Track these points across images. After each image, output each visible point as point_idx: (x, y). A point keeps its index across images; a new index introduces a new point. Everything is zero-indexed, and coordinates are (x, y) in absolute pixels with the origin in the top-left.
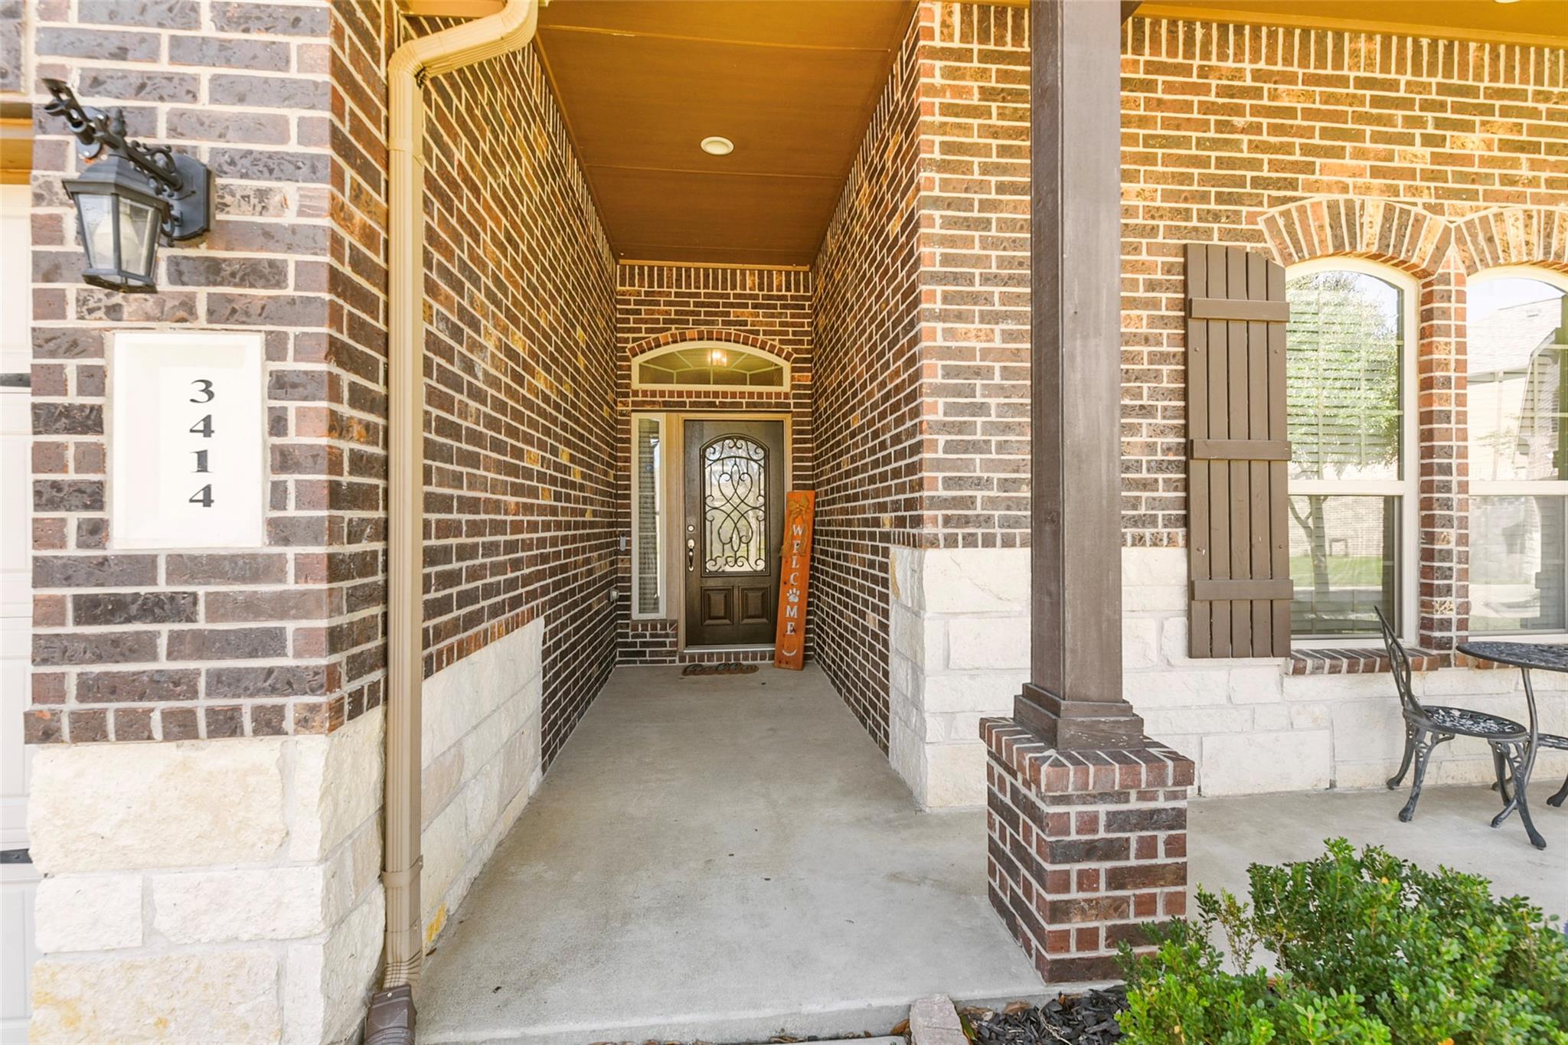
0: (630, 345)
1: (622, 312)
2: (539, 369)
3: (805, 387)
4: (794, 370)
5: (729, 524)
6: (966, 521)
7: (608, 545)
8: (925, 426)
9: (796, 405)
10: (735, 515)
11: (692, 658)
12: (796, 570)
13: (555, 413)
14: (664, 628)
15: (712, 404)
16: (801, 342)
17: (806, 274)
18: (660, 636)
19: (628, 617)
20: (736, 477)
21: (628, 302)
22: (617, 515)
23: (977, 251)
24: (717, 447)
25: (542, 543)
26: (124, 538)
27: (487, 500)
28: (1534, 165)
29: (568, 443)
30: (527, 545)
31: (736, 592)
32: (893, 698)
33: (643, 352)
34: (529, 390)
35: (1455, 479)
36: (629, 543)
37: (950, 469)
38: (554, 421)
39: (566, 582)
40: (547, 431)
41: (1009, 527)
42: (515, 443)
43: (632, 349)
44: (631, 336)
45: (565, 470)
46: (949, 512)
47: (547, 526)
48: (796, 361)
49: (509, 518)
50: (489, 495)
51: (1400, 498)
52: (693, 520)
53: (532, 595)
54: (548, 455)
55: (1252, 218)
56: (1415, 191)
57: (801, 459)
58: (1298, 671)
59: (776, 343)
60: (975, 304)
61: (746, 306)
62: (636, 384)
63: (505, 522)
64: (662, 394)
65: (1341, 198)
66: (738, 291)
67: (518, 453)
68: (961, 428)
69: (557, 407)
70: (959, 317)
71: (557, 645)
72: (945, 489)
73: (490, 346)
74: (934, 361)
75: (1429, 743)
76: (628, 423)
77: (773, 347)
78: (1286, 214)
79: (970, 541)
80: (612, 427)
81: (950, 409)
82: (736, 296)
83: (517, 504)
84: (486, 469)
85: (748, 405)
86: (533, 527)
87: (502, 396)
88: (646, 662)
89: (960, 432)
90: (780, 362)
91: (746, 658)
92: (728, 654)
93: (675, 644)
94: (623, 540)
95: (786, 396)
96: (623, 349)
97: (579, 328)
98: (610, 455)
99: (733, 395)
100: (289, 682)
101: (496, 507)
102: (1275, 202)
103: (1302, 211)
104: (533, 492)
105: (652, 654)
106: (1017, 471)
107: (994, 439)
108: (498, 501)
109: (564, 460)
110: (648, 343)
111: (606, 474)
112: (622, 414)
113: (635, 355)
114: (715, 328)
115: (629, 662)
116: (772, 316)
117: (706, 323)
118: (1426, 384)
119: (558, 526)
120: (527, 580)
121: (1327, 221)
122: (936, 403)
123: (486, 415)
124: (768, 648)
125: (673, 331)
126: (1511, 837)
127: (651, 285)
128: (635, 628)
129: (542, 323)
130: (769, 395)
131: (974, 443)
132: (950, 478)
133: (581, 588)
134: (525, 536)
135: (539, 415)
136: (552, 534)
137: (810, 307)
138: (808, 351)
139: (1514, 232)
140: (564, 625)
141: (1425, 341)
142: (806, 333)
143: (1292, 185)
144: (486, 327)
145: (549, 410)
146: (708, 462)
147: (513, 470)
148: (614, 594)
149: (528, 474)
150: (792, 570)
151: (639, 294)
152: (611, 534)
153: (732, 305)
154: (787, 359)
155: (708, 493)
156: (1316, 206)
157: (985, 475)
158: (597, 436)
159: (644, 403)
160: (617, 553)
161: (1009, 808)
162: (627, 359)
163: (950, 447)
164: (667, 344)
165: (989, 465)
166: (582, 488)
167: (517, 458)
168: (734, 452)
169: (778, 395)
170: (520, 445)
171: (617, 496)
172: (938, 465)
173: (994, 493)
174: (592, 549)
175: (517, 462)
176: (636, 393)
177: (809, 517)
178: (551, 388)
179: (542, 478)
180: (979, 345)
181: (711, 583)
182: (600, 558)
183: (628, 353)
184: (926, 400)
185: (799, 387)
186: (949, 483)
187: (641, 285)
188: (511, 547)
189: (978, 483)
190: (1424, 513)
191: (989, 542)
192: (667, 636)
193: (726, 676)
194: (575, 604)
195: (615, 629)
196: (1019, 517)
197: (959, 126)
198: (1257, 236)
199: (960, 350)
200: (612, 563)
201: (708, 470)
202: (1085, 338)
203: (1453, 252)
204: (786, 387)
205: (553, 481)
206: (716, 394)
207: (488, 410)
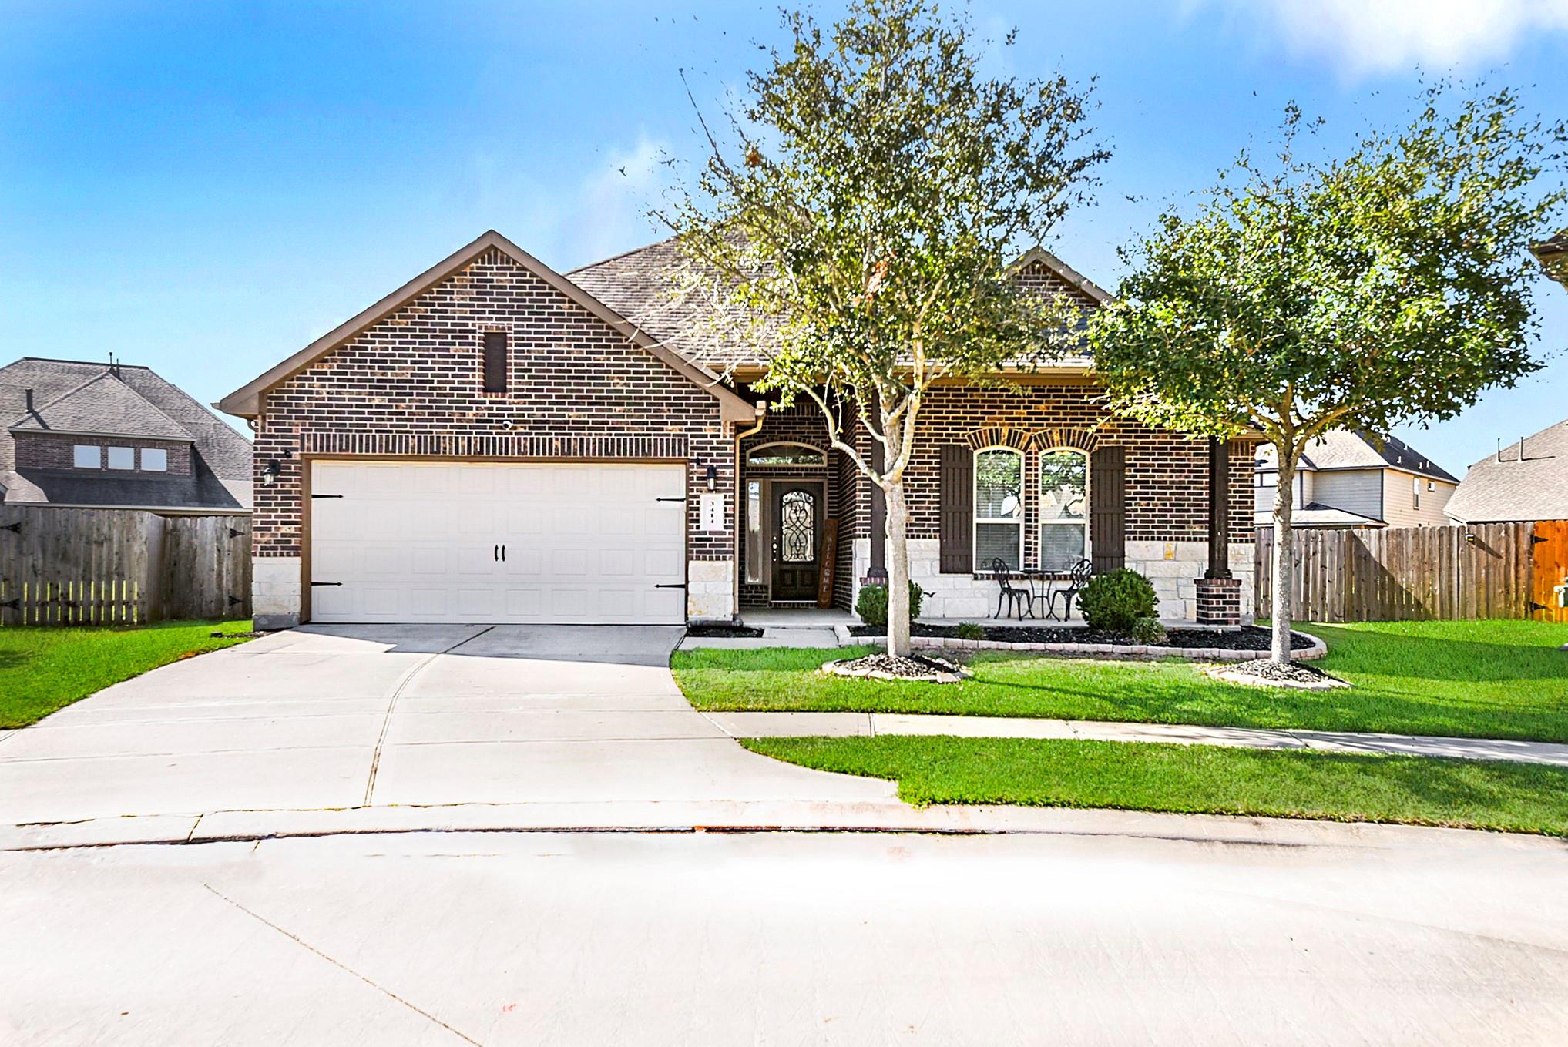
3: (835, 465)
4: (829, 456)
5: (795, 536)
9: (830, 474)
10: (798, 532)
11: (775, 605)
14: (761, 588)
15: (786, 474)
18: (759, 592)
20: (798, 512)
26: (702, 529)
28: (1064, 414)
31: (798, 572)
35: (1033, 518)
52: (776, 534)
55: (963, 435)
56: (1020, 425)
57: (832, 503)
58: (976, 578)
59: (820, 442)
61: (804, 423)
64: (761, 469)
65: (993, 427)
66: (801, 416)
77: (818, 444)
78: (975, 434)
82: (800, 419)
85: (805, 474)
88: (752, 605)
90: (822, 451)
91: (803, 605)
92: (794, 604)
93: (767, 597)
95: (825, 469)
99: (798, 469)
100: (726, 552)
102: (971, 430)
103: (980, 433)
114: (789, 435)
116: (818, 428)
117: (784, 433)
121: (988, 436)
130: (816, 469)
143: (977, 424)
146: (783, 504)
153: (797, 424)
154: (826, 450)
155: (783, 520)
156: (985, 431)
159: (752, 474)
164: (764, 443)
169: (821, 469)
176: (748, 469)
181: (785, 567)
185: (831, 465)
190: (1026, 529)
192: (763, 592)
198: (965, 441)
201: (784, 508)
203: (1033, 444)
204: (825, 465)
206: (788, 469)
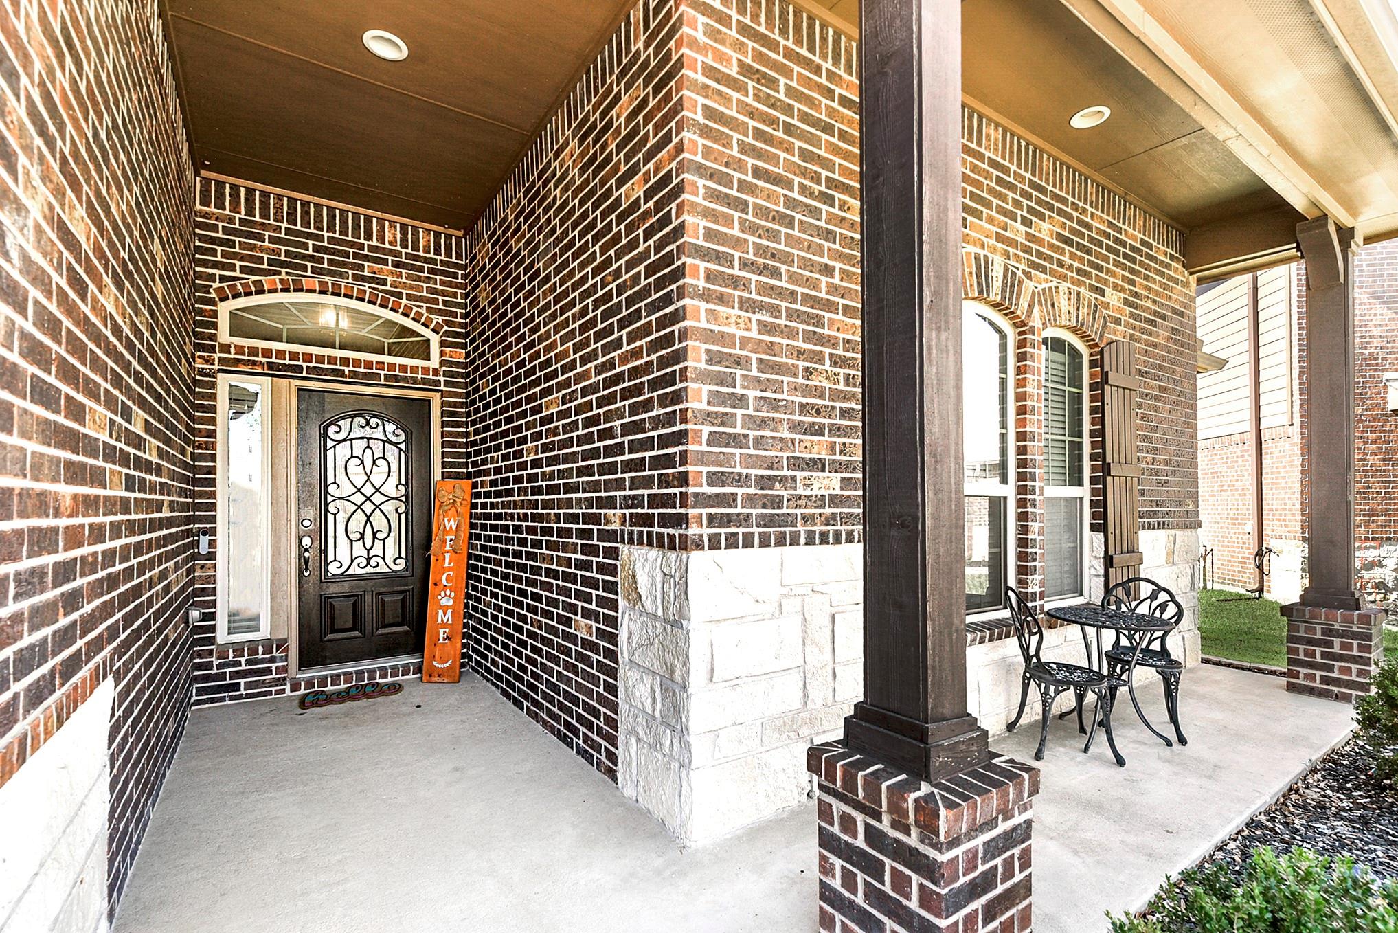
0: (216, 285)
1: (202, 238)
2: (107, 280)
3: (458, 365)
4: (443, 344)
5: (359, 518)
6: (727, 520)
7: (184, 548)
8: (689, 414)
9: (447, 384)
10: (368, 507)
11: (310, 684)
12: (450, 569)
13: (128, 356)
14: (269, 650)
15: (340, 373)
16: (454, 314)
17: (458, 239)
18: (263, 661)
19: (211, 641)
20: (368, 462)
21: (215, 228)
22: (196, 507)
23: (736, 232)
24: (345, 424)
25: (109, 556)
27: (24, 494)
29: (143, 404)
30: (89, 565)
31: (368, 598)
32: (624, 717)
33: (236, 296)
34: (94, 309)
35: (1037, 484)
36: (212, 544)
37: (714, 464)
38: (127, 366)
39: (137, 612)
40: (117, 381)
41: (765, 526)
42: (73, 393)
43: (220, 291)
44: (218, 272)
45: (138, 442)
46: (713, 511)
47: (116, 531)
48: (447, 334)
49: (62, 522)
50: (27, 483)
51: (1005, 498)
52: (311, 513)
53: (96, 646)
54: (118, 419)
57: (453, 445)
59: (423, 311)
60: (735, 288)
61: (385, 262)
62: (224, 335)
63: (55, 530)
64: (267, 352)
65: (981, 252)
66: (374, 243)
67: (77, 411)
68: (724, 420)
69: (130, 347)
70: (721, 299)
71: (128, 711)
72: (709, 485)
73: (36, 212)
74: (697, 343)
75: (1053, 695)
76: (213, 385)
77: (420, 314)
79: (732, 542)
80: (189, 389)
81: (714, 398)
82: (371, 248)
83: (75, 497)
84: (24, 434)
85: (387, 377)
86: (98, 534)
87: (53, 307)
88: (240, 697)
89: (722, 424)
90: (427, 333)
91: (383, 676)
92: (360, 674)
93: (284, 669)
94: (204, 540)
95: (436, 372)
96: (206, 289)
97: (156, 240)
98: (188, 426)
99: (369, 364)
101: (42, 504)
104: (98, 478)
105: (249, 686)
106: (770, 468)
107: (752, 433)
108: (43, 494)
109: (138, 428)
110: (245, 286)
111: (183, 452)
112: (202, 373)
113: (224, 299)
114: (344, 283)
115: (212, 701)
116: (419, 279)
117: (330, 273)
118: (1022, 411)
119: (132, 528)
120: (88, 623)
121: (974, 270)
122: (700, 390)
123: (25, 336)
124: (411, 660)
125: (283, 276)
126: (1099, 758)
127: (250, 211)
128: (222, 654)
129: (113, 209)
130: (414, 369)
131: (735, 436)
132: (714, 474)
133: (157, 615)
134: (86, 550)
135: (108, 354)
136: (124, 541)
137: (465, 277)
138: (460, 325)
139: (1062, 301)
140: (137, 677)
141: (1020, 377)
142: (458, 305)
144: (27, 174)
145: (121, 348)
146: (330, 443)
147: (70, 440)
148: (195, 614)
149: (90, 446)
150: (444, 569)
151: (231, 220)
152: (187, 533)
153: (366, 258)
154: (435, 331)
155: (330, 479)
156: (969, 254)
157: (745, 471)
158: (175, 399)
159: (238, 362)
160: (195, 557)
161: (864, 853)
162: (211, 302)
163: (714, 439)
164: (274, 291)
165: (747, 461)
166: (158, 470)
167: (76, 420)
168: (367, 432)
169: (426, 370)
170: (80, 397)
171: (196, 482)
172: (703, 458)
173: (752, 491)
174: (170, 556)
175: (75, 426)
176: (226, 348)
177: (465, 509)
178: (123, 315)
179: (110, 453)
180: (739, 333)
181: (334, 589)
182: (177, 567)
183: (213, 295)
184: (691, 385)
185: (450, 363)
186: (714, 479)
187: (235, 208)
188: (65, 572)
189: (739, 480)
190: (1020, 510)
191: (748, 542)
192: (273, 660)
193: (363, 702)
194: (150, 641)
195: (191, 659)
196: (772, 515)
197: (720, 93)
199: (723, 335)
200: (189, 572)
201: (330, 453)
202: (939, 329)
203: (1037, 310)
204: (434, 362)
205: (125, 460)
206: (345, 361)
207: (29, 327)
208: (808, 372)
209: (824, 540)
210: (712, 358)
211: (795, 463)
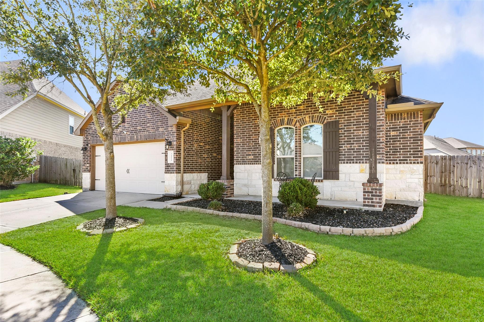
6: (238, 162)
26: (168, 163)
28: (311, 109)
35: (299, 155)
46: (236, 161)
53: (205, 170)
56: (292, 116)
58: (275, 180)
65: (282, 118)
68: (238, 151)
70: (238, 138)
71: (212, 178)
78: (275, 121)
79: (238, 164)
81: (237, 149)
83: (201, 160)
84: (195, 157)
87: (198, 150)
100: (174, 171)
102: (273, 120)
103: (277, 121)
106: (243, 156)
107: (241, 152)
108: (197, 160)
121: (280, 121)
122: (235, 148)
139: (307, 119)
140: (214, 176)
143: (276, 117)
163: (237, 153)
165: (241, 155)
172: (235, 155)
173: (241, 158)
180: (240, 141)
186: (237, 157)
191: (240, 164)
196: (243, 161)
199: (238, 142)
203: (298, 123)
208: (248, 144)
209: (250, 164)
210: (237, 145)
211: (246, 155)
